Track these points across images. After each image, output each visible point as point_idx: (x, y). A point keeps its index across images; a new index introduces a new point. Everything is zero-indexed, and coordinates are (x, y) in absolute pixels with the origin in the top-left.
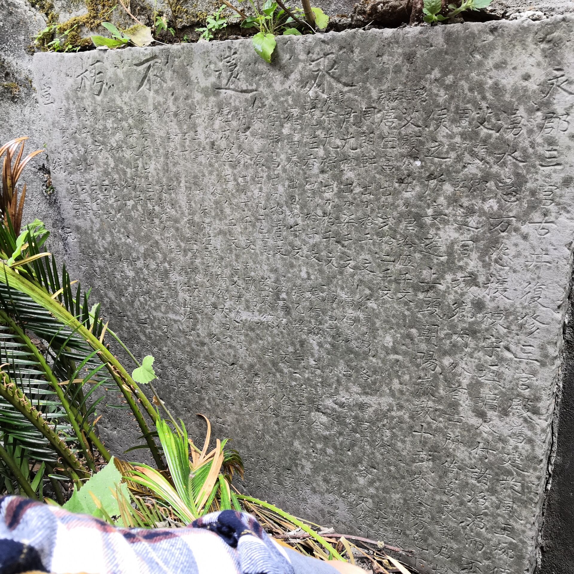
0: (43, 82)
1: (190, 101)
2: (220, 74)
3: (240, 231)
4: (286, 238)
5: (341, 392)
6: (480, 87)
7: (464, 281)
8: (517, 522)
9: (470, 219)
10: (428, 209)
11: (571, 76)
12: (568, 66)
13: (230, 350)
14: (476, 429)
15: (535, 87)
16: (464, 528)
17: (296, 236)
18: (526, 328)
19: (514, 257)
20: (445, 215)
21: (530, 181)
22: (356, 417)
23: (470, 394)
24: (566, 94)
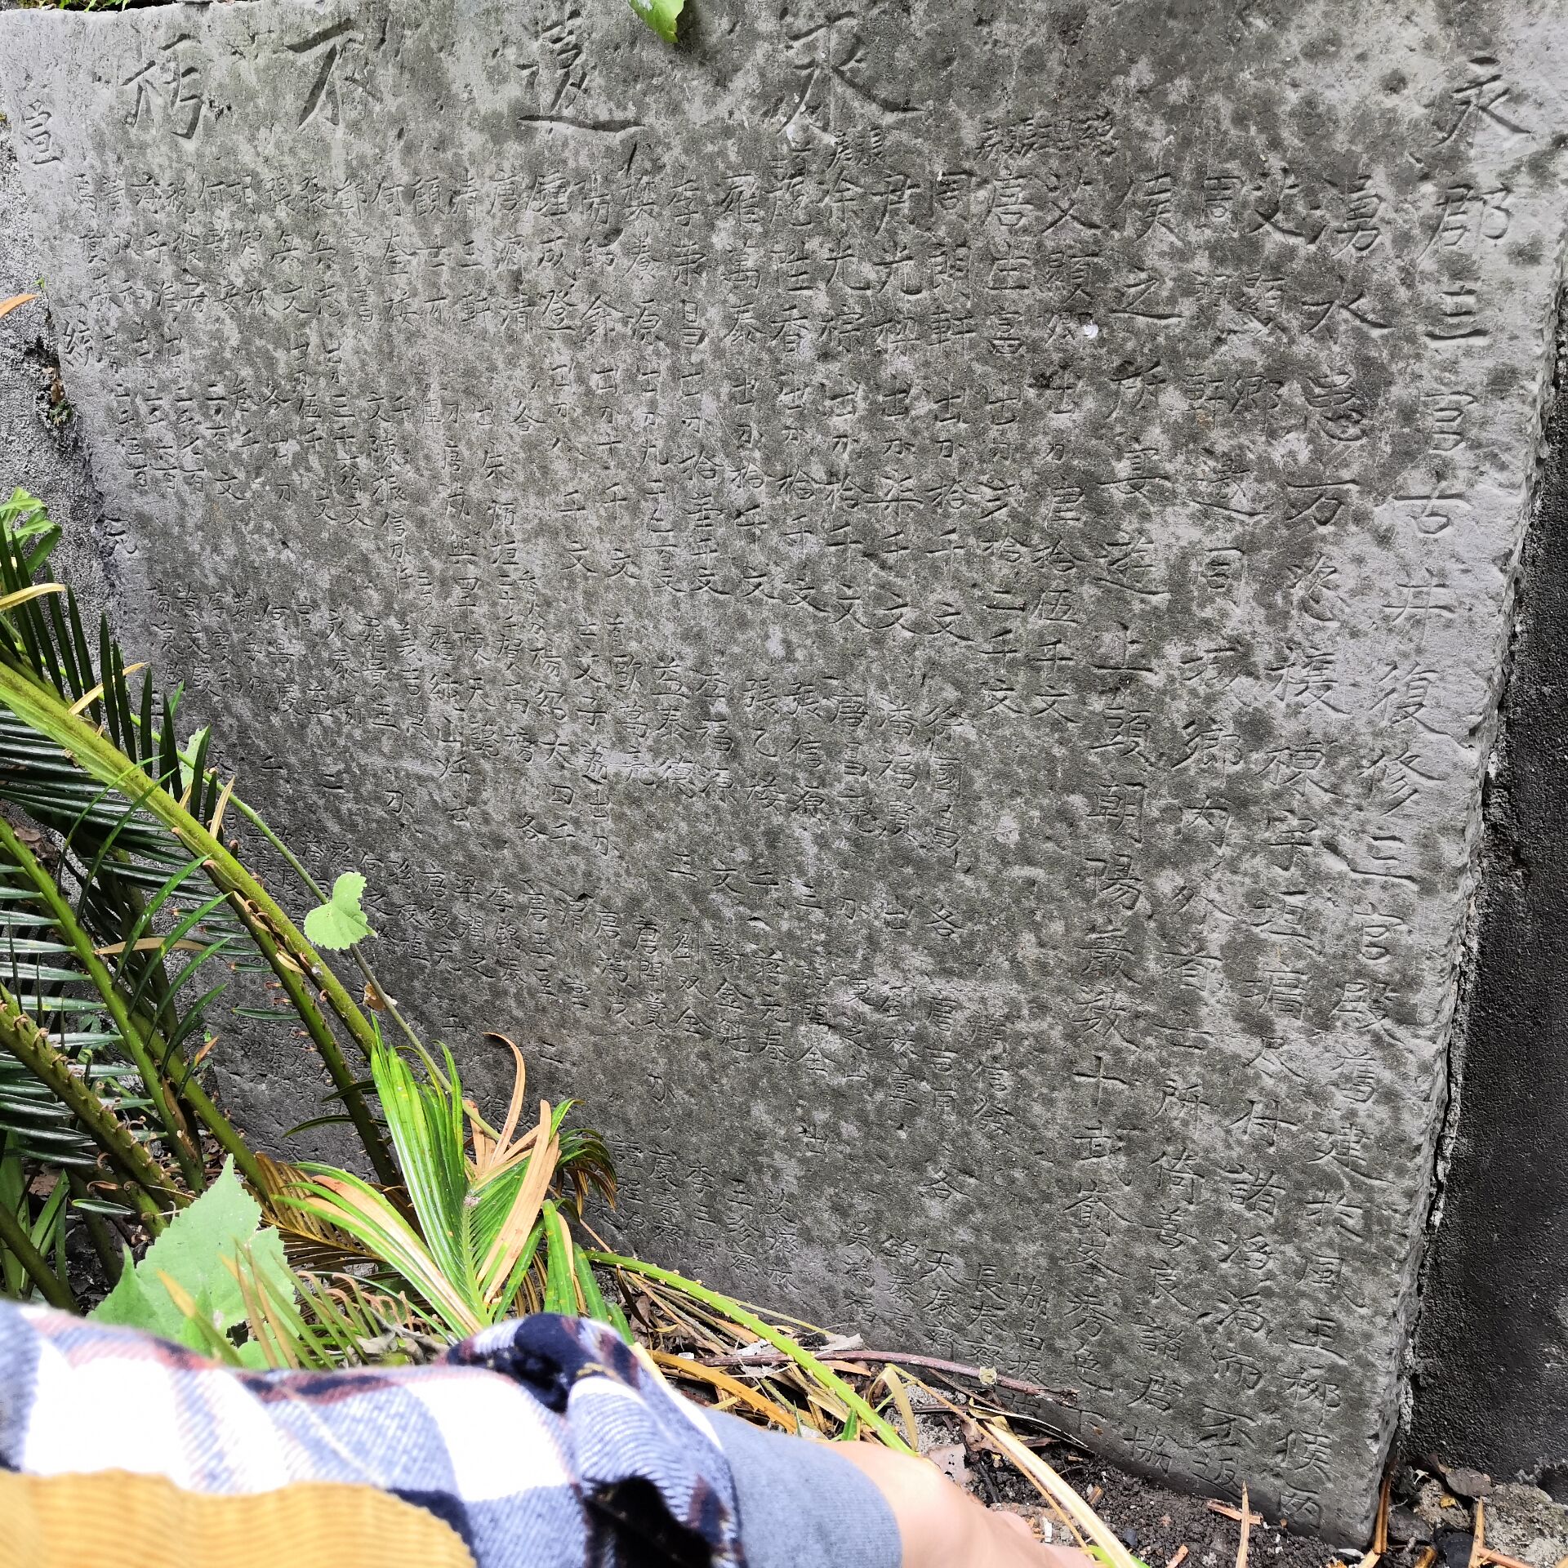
0: (27, 97)
1: (449, 155)
2: (534, 74)
3: (596, 524)
4: (723, 545)
5: (877, 970)
6: (1263, 110)
7: (1216, 661)
8: (1349, 1312)
9: (1234, 487)
10: (1119, 459)
11: (1516, 78)
12: (1511, 51)
13: (574, 859)
14: (1245, 1065)
15: (1419, 111)
16: (1209, 1330)
17: (753, 538)
18: (1381, 791)
19: (1353, 593)
20: (1166, 478)
21: (1399, 380)
22: (919, 1038)
23: (1229, 971)
24: (1503, 131)
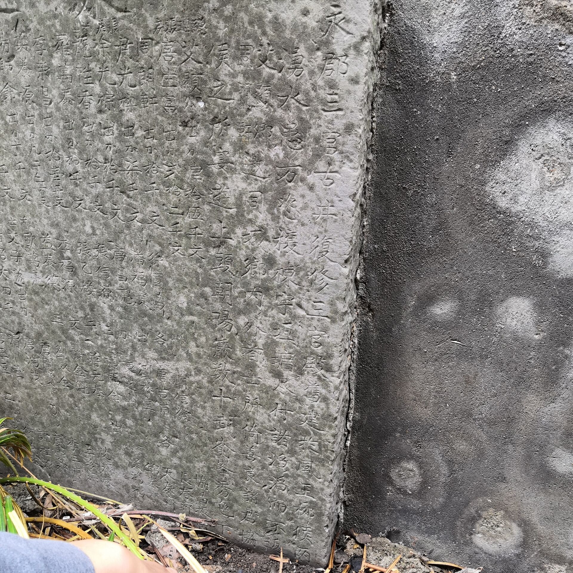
3: (13, 179)
4: (65, 188)
5: (137, 359)
6: (258, 20)
7: (254, 235)
8: (315, 481)
9: (257, 167)
10: (215, 155)
11: (347, 13)
12: (345, 3)
13: (13, 318)
14: (274, 390)
15: (314, 24)
16: (267, 491)
17: (76, 185)
18: (315, 284)
19: (302, 209)
20: (232, 163)
21: (313, 127)
22: (154, 385)
23: (266, 354)
24: (344, 33)
